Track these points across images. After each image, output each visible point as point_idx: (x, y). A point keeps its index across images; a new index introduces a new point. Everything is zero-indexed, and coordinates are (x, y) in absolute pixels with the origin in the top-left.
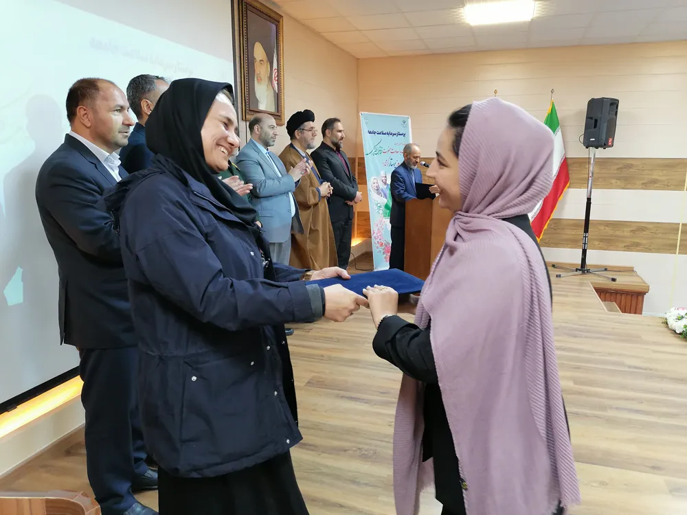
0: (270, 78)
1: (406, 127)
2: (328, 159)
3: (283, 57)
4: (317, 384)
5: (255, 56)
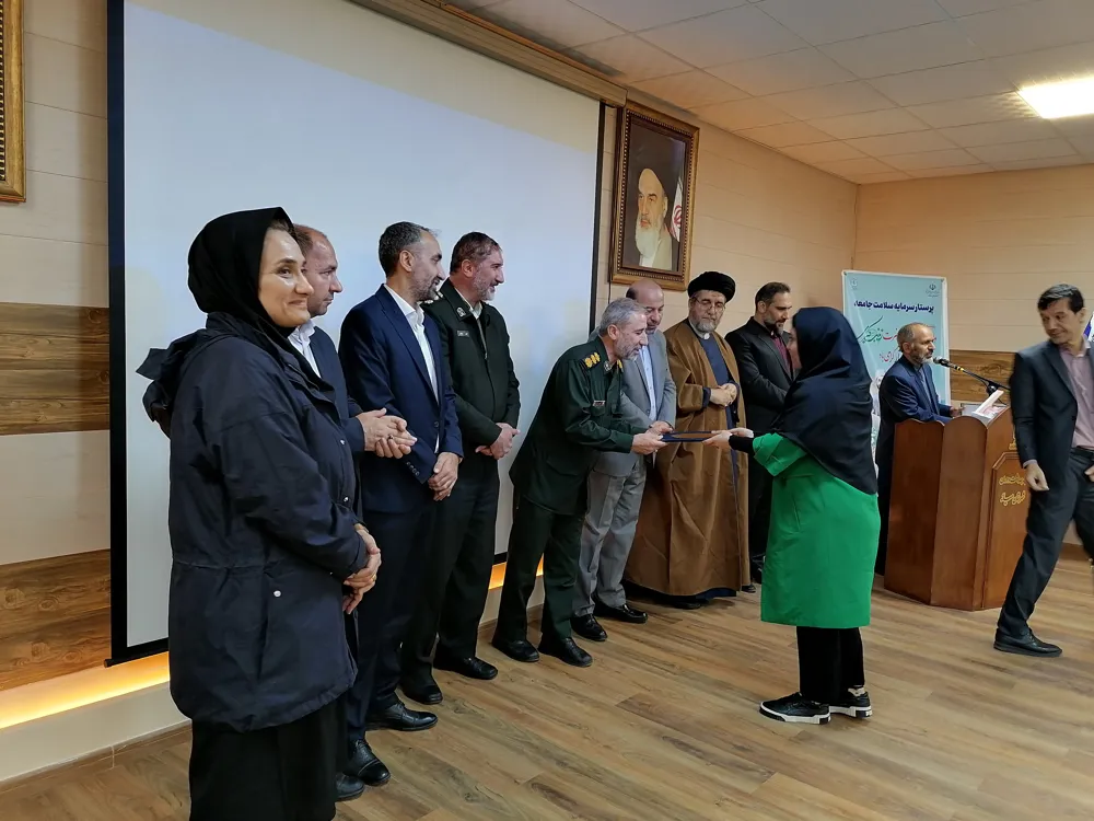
0: (667, 221)
1: (938, 295)
2: (752, 345)
3: (694, 189)
4: (637, 707)
5: (641, 188)
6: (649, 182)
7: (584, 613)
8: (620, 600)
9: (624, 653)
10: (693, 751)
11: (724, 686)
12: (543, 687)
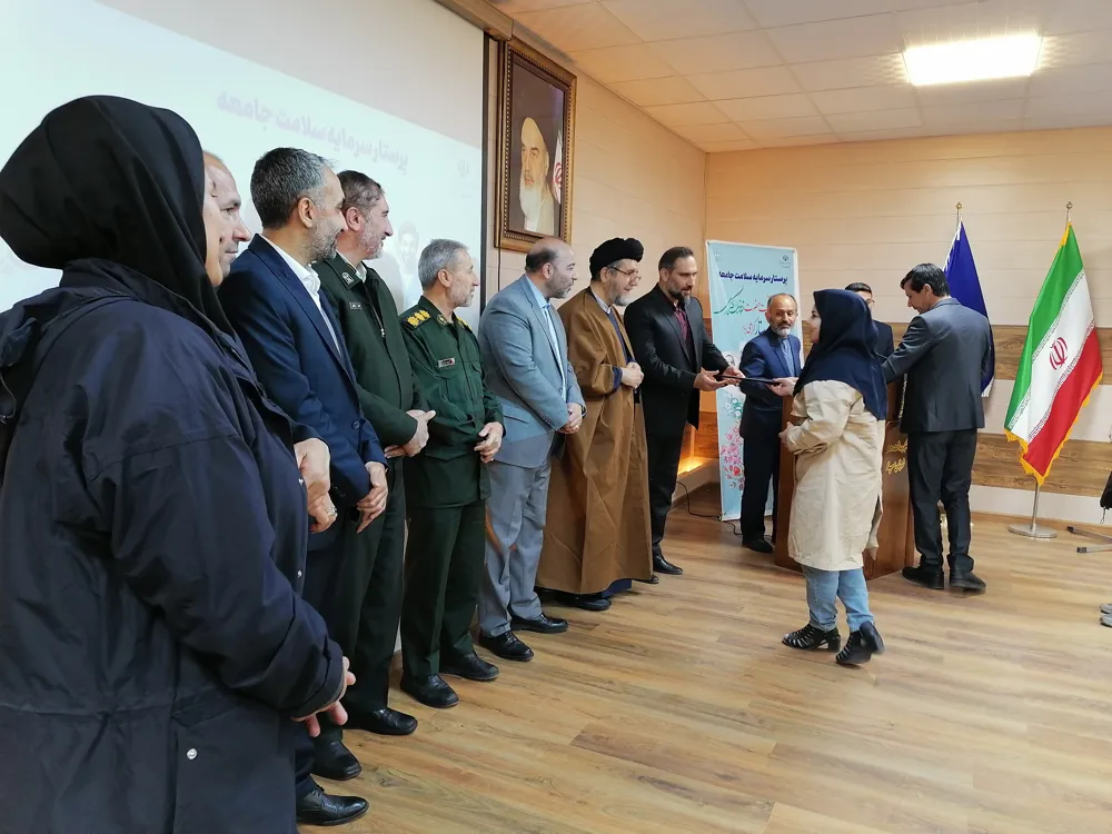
0: (549, 180)
1: (789, 267)
3: (573, 145)
4: (594, 743)
5: (524, 140)
6: (531, 134)
7: (502, 630)
8: (534, 610)
9: (554, 672)
10: (677, 790)
11: (674, 699)
12: (478, 732)
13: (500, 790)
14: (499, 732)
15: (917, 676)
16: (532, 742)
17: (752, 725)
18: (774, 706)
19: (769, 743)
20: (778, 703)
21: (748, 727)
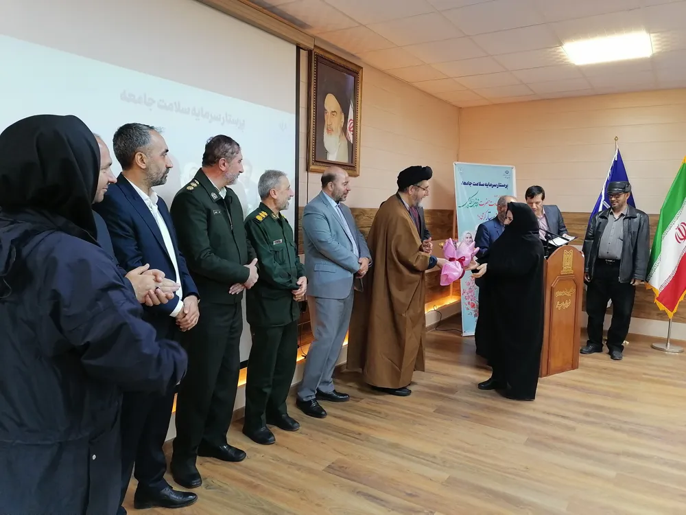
0: (344, 130)
1: (510, 178)
3: (360, 108)
4: (338, 470)
5: (326, 107)
6: (331, 103)
7: (310, 398)
8: (329, 388)
10: (378, 501)
11: (395, 446)
12: (272, 461)
13: (272, 495)
14: (283, 461)
15: (555, 438)
16: (300, 468)
17: (437, 464)
18: (456, 453)
19: (445, 475)
20: (458, 452)
21: (435, 465)
